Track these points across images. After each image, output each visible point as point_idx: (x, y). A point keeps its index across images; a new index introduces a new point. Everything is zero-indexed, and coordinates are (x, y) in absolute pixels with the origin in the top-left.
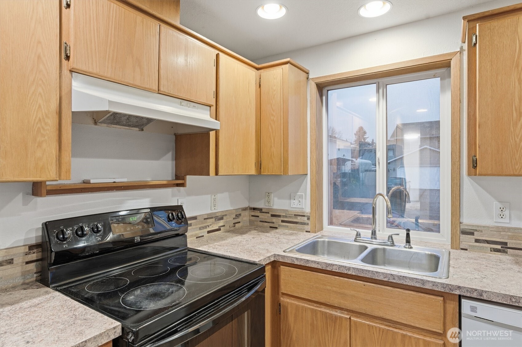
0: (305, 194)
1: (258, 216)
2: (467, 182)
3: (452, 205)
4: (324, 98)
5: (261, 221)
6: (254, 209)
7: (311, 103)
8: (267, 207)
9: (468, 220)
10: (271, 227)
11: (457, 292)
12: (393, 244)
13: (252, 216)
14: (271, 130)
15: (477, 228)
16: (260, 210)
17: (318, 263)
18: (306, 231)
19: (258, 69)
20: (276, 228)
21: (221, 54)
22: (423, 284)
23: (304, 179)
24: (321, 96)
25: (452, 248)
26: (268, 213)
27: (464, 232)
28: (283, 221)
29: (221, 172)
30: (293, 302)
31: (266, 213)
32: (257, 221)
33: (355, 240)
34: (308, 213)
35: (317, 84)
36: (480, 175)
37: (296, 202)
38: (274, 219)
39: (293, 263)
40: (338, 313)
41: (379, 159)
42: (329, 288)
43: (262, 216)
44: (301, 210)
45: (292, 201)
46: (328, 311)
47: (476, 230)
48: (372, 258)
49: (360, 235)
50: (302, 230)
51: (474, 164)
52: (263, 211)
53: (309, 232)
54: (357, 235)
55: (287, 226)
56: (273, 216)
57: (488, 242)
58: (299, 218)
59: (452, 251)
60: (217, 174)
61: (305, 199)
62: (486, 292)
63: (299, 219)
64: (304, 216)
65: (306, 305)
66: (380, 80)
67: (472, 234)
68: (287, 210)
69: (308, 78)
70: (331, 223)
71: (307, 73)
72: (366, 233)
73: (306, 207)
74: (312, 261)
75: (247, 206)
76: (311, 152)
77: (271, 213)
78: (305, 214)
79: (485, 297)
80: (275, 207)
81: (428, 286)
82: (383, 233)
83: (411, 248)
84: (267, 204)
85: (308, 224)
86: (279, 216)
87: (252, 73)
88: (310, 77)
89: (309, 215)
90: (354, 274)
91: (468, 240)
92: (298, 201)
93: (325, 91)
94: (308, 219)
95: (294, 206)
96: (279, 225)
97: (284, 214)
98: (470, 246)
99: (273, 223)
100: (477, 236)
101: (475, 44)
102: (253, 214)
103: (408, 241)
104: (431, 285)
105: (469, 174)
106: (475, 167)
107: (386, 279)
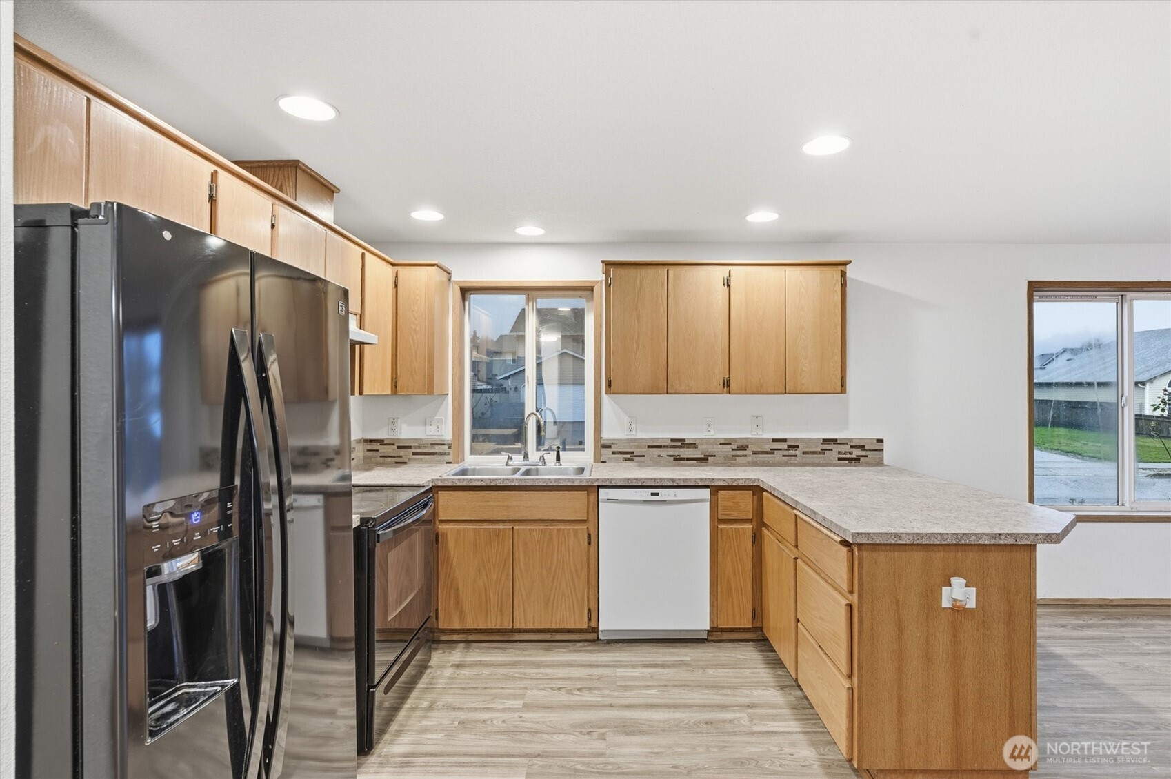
0: (446, 419)
1: (377, 450)
2: (606, 399)
3: (595, 422)
4: (467, 303)
5: (381, 457)
6: (371, 441)
7: (454, 310)
8: (391, 437)
9: (607, 435)
10: (396, 463)
11: (596, 484)
12: (545, 464)
13: (368, 450)
14: (412, 342)
15: (614, 442)
16: (381, 442)
17: (482, 480)
18: (447, 463)
19: (393, 265)
20: (406, 463)
21: (366, 253)
22: (573, 483)
23: (444, 400)
24: (464, 300)
25: (595, 462)
26: (393, 444)
27: (604, 447)
28: (414, 454)
29: (365, 392)
30: (453, 527)
31: (390, 444)
32: (376, 457)
33: (507, 464)
34: (448, 441)
35: (461, 289)
36: (614, 393)
37: (433, 428)
38: (402, 452)
39: (454, 485)
40: (501, 526)
41: (528, 378)
42: (492, 503)
43: (384, 450)
44: (439, 437)
45: (428, 427)
46: (491, 527)
47: (612, 443)
48: (527, 472)
49: (511, 459)
50: (441, 462)
51: (609, 384)
52: (385, 442)
53: (451, 463)
54: (508, 458)
55: (421, 459)
56: (399, 447)
57: (621, 453)
58: (437, 447)
59: (594, 464)
60: (361, 393)
61: (445, 424)
62: (614, 479)
63: (437, 449)
64: (444, 444)
65: (468, 527)
66: (529, 292)
67: (610, 447)
68: (421, 440)
69: (450, 280)
70: (472, 452)
71: (449, 274)
72: (518, 458)
73: (447, 434)
74: (476, 480)
75: (360, 438)
76: (453, 368)
77: (397, 444)
78: (445, 442)
79: (613, 484)
80: (402, 437)
81: (576, 484)
82: (534, 456)
83: (561, 465)
84: (391, 433)
85: (449, 454)
86: (410, 447)
87: (390, 271)
88: (453, 279)
89: (450, 442)
90: (517, 484)
91: (606, 453)
92: (436, 427)
93: (467, 295)
94: (449, 447)
95: (431, 433)
96: (409, 459)
97: (417, 444)
98: (609, 458)
99: (401, 457)
100: (614, 449)
101: (610, 285)
102: (369, 447)
103: (558, 458)
104: (578, 481)
105: (606, 393)
106: (610, 387)
107: (545, 484)
